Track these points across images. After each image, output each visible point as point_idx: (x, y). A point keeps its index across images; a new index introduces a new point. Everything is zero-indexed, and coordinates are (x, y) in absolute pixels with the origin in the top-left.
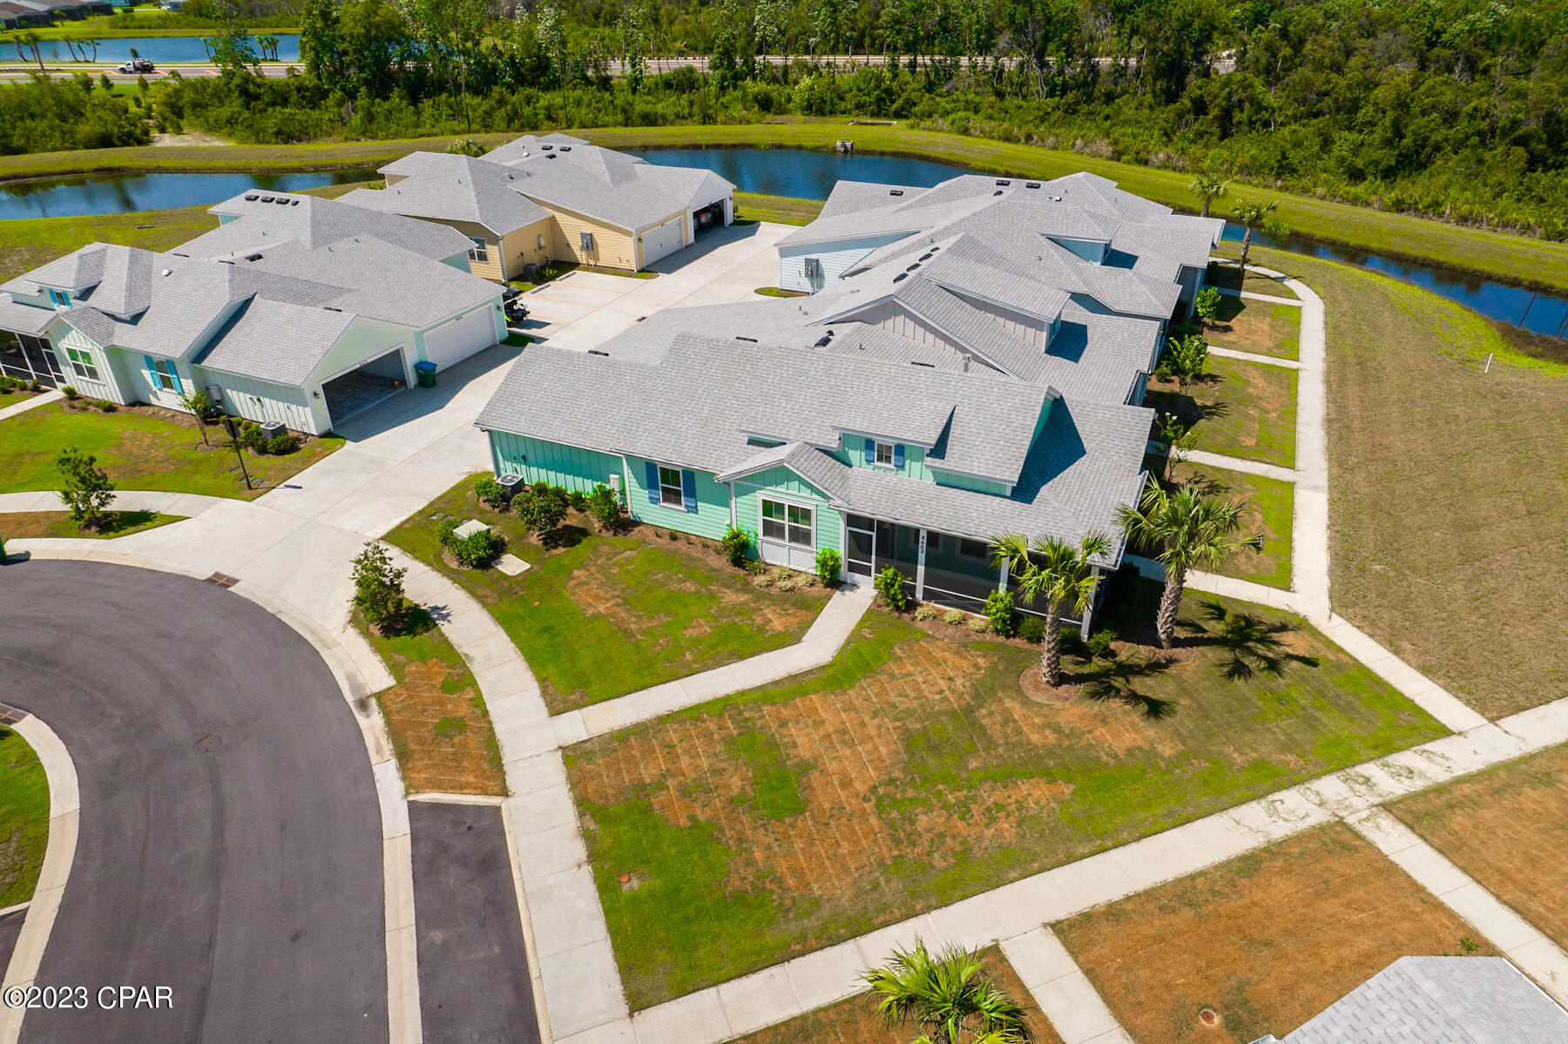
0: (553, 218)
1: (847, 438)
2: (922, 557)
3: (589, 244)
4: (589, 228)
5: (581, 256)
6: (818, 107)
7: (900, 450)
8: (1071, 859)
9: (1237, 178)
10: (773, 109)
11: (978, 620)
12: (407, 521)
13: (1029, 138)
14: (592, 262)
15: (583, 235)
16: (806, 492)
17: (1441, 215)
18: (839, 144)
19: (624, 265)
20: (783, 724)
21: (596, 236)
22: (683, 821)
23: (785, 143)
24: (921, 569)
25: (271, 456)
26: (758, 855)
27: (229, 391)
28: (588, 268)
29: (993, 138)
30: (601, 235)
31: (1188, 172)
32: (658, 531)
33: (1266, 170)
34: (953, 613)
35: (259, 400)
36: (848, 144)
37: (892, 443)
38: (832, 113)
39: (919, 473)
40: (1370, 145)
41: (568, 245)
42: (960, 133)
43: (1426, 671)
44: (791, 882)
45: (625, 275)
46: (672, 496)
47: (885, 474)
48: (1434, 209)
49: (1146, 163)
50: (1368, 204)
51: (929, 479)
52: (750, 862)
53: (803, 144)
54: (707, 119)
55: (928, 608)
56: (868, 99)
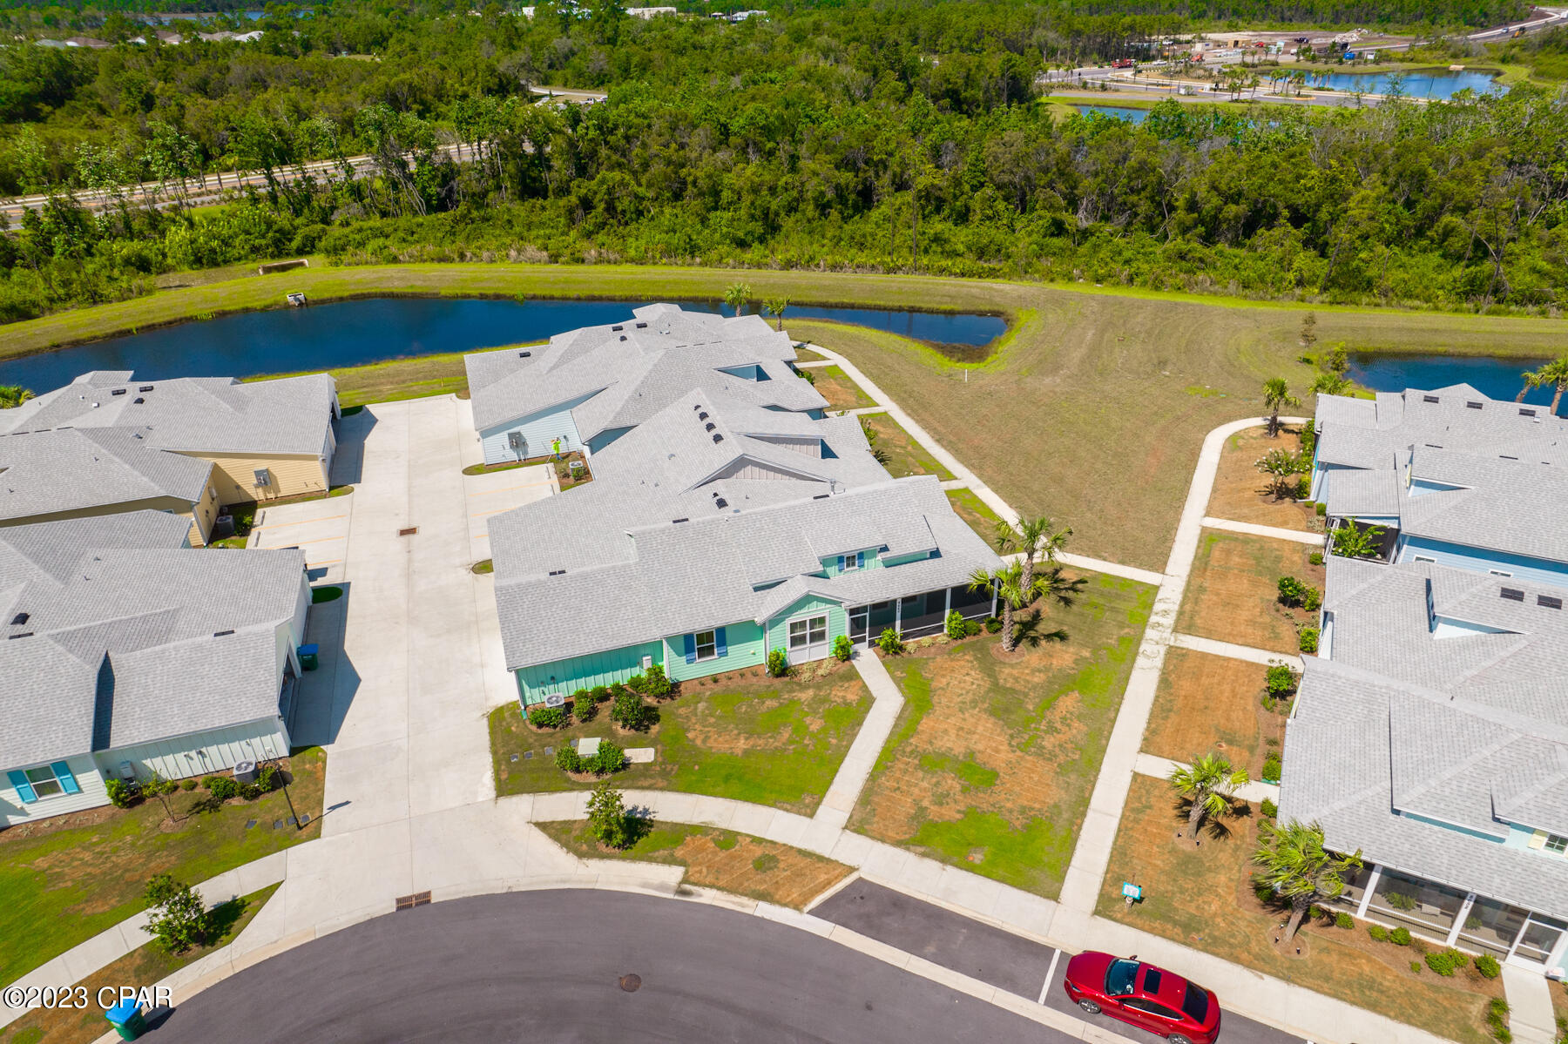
0: (216, 467)
1: (825, 562)
2: (898, 615)
3: (265, 479)
4: (262, 465)
5: (258, 494)
6: (206, 259)
7: (861, 555)
8: (1113, 721)
9: (664, 260)
10: (153, 269)
11: (941, 638)
12: (497, 773)
13: (462, 257)
14: (272, 496)
15: (258, 473)
16: (822, 606)
17: (818, 266)
18: (290, 300)
19: (313, 488)
20: (931, 743)
21: (272, 470)
22: (958, 816)
23: (227, 309)
24: (898, 623)
25: (267, 795)
26: (1009, 805)
27: (148, 762)
28: (270, 503)
29: (425, 261)
30: (275, 467)
31: (621, 263)
32: (701, 682)
33: (680, 251)
34: (926, 640)
35: (200, 753)
36: (301, 297)
37: (856, 553)
38: (226, 262)
39: (874, 565)
40: (739, 219)
41: (238, 487)
42: (389, 262)
43: (1123, 563)
44: (1037, 806)
45: (318, 498)
46: (706, 651)
47: (854, 575)
48: (810, 263)
49: (583, 261)
50: (767, 266)
51: (881, 567)
52: (1011, 811)
53: (249, 305)
54: (96, 298)
55: (911, 644)
56: (263, 242)
